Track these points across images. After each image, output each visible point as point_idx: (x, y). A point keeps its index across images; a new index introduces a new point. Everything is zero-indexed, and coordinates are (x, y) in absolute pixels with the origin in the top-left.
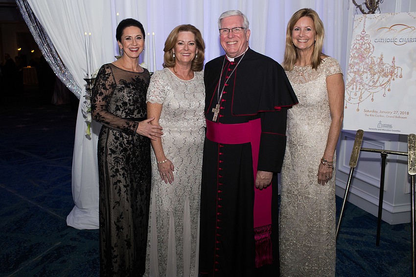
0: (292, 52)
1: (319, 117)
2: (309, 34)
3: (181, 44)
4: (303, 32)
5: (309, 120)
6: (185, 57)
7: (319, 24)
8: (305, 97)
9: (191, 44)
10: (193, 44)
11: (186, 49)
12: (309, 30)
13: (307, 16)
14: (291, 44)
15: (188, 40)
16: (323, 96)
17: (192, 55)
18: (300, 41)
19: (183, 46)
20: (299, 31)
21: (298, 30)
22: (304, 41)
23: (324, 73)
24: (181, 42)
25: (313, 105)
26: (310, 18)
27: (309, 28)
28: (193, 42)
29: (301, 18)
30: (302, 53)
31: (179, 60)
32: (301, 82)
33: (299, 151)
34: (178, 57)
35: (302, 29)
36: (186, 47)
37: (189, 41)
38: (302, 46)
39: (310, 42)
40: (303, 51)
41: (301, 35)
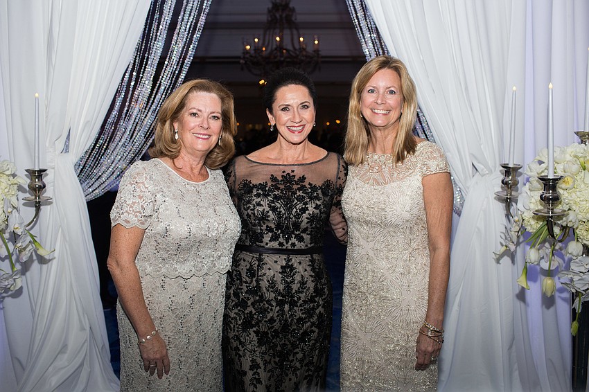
0: (360, 130)
1: (407, 247)
2: (392, 100)
3: (194, 114)
4: (383, 96)
5: (389, 250)
6: (200, 141)
7: (409, 83)
8: (384, 209)
9: (214, 117)
10: (218, 118)
11: (206, 126)
12: (392, 92)
13: (390, 68)
14: (358, 116)
15: (209, 110)
16: (415, 211)
17: (214, 139)
18: (376, 111)
19: (199, 120)
20: (374, 95)
21: (372, 91)
22: (384, 112)
23: (418, 169)
24: (194, 111)
25: (397, 225)
26: (394, 72)
27: (392, 89)
28: (219, 115)
29: (380, 71)
30: (378, 134)
31: (188, 145)
32: (377, 182)
33: (370, 304)
34: (185, 140)
35: (381, 91)
36: (206, 122)
37: (211, 111)
38: (379, 121)
39: (394, 115)
40: (380, 130)
41: (379, 101)
